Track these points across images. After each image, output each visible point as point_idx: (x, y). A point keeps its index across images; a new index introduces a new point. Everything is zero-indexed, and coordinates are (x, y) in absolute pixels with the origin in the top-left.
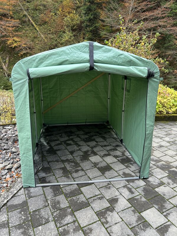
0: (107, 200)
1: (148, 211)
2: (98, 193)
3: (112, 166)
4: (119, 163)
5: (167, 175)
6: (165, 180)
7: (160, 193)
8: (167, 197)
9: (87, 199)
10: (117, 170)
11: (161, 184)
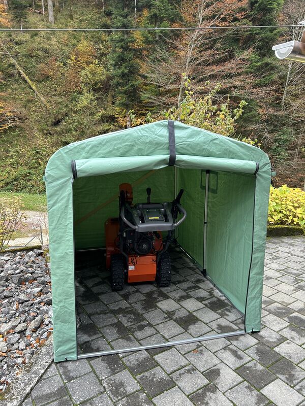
0: (202, 373)
1: (270, 386)
2: (184, 362)
3: (197, 315)
4: (207, 309)
5: (287, 324)
6: (287, 333)
7: (283, 355)
8: (295, 361)
9: (168, 375)
10: (207, 322)
11: (282, 340)
